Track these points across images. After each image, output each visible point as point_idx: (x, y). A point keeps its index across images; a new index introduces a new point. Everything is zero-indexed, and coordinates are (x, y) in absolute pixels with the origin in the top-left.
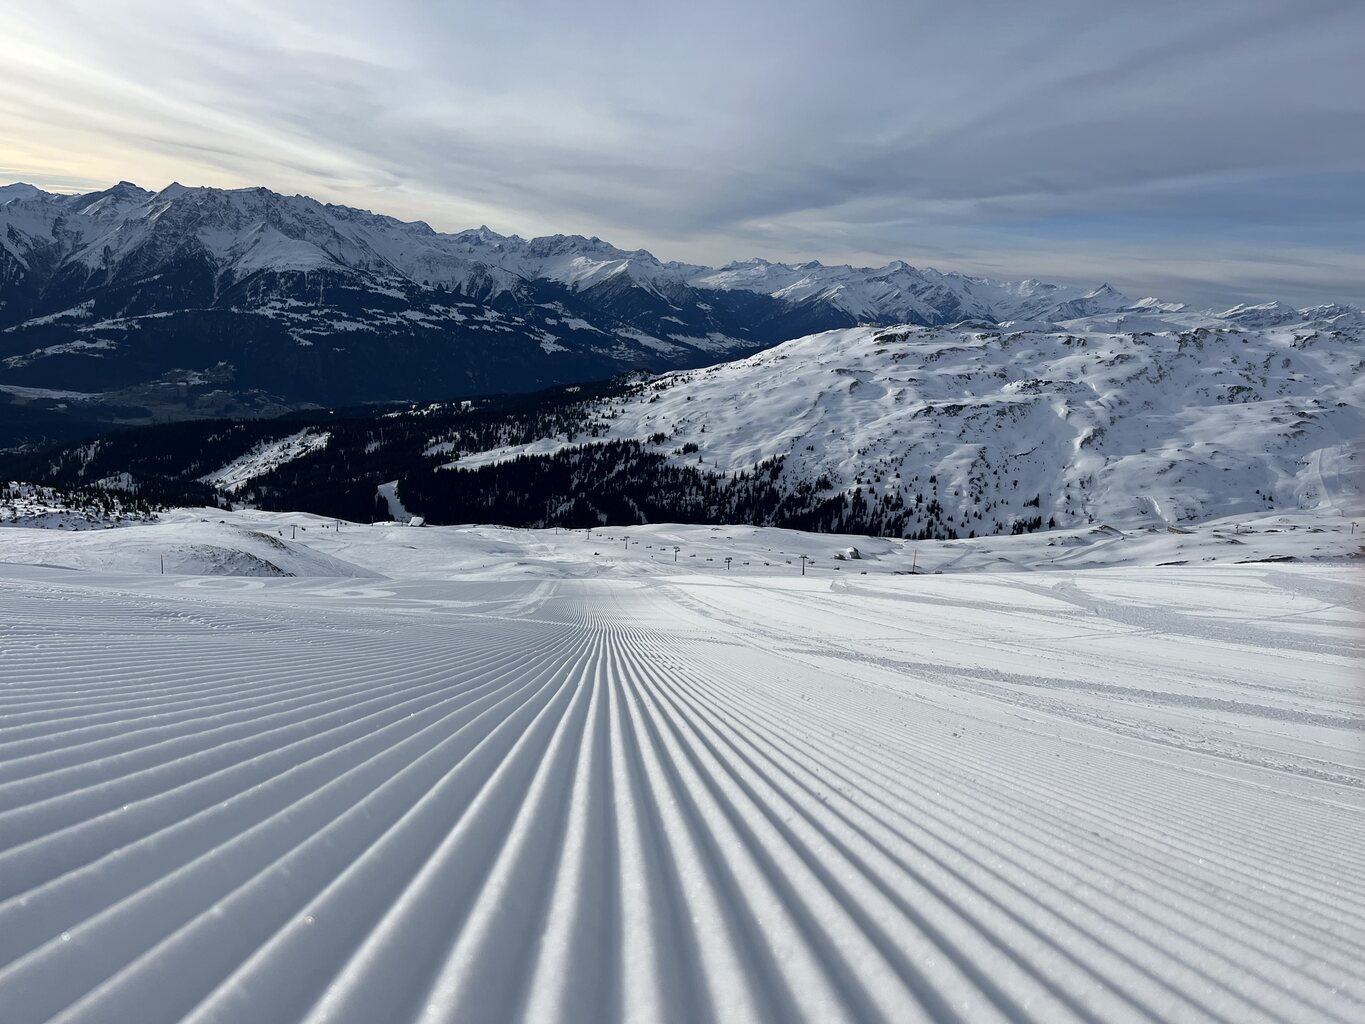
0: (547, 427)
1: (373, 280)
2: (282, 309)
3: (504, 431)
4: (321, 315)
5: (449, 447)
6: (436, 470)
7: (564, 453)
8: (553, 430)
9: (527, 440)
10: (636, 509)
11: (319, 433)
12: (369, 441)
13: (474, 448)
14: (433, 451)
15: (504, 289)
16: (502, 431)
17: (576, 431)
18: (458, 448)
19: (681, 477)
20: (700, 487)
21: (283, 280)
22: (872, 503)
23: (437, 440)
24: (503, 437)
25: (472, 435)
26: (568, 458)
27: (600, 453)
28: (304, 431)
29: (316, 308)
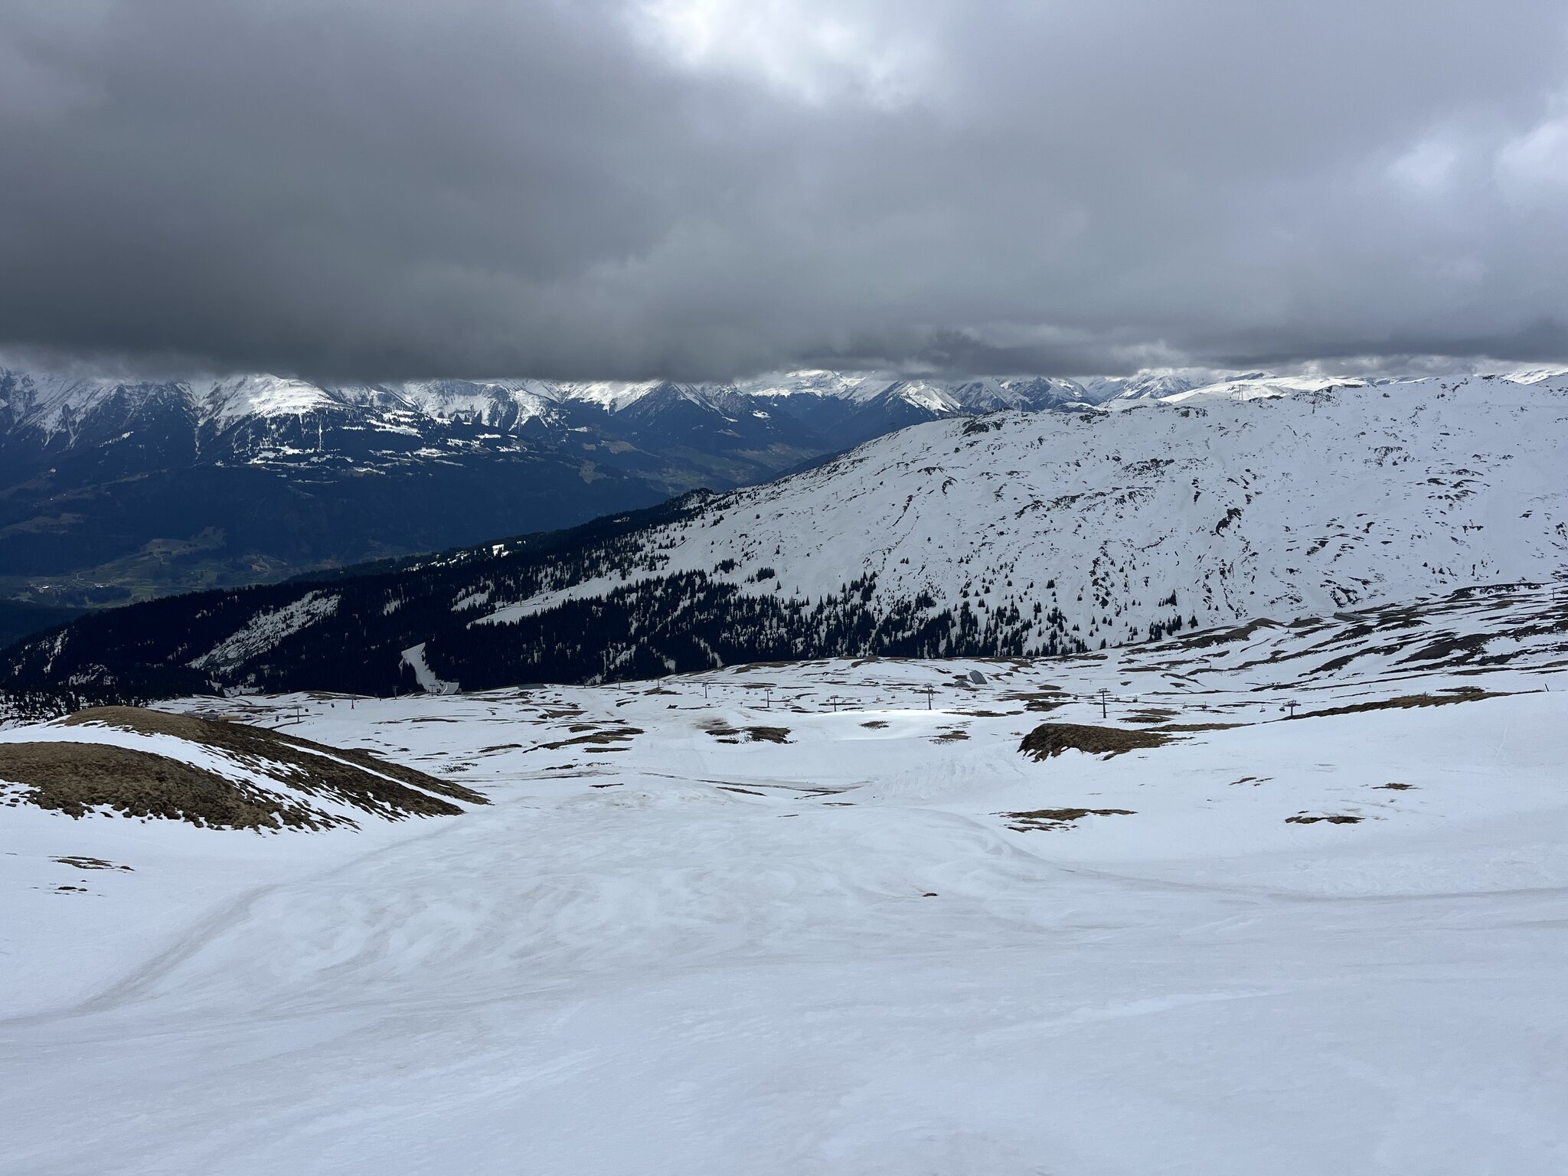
0: (595, 564)
1: (380, 418)
2: (275, 459)
3: (544, 575)
4: (323, 463)
5: (481, 598)
6: (468, 627)
7: (619, 593)
8: (603, 568)
9: (573, 582)
10: (709, 650)
11: (327, 596)
12: (388, 600)
13: (512, 597)
14: (463, 605)
15: (532, 413)
16: (543, 574)
17: (630, 566)
18: (492, 598)
19: (758, 608)
20: (781, 619)
21: (273, 427)
22: (983, 619)
23: (467, 591)
24: (545, 581)
25: (509, 582)
26: (623, 599)
27: (660, 589)
28: (309, 596)
29: (315, 454)
